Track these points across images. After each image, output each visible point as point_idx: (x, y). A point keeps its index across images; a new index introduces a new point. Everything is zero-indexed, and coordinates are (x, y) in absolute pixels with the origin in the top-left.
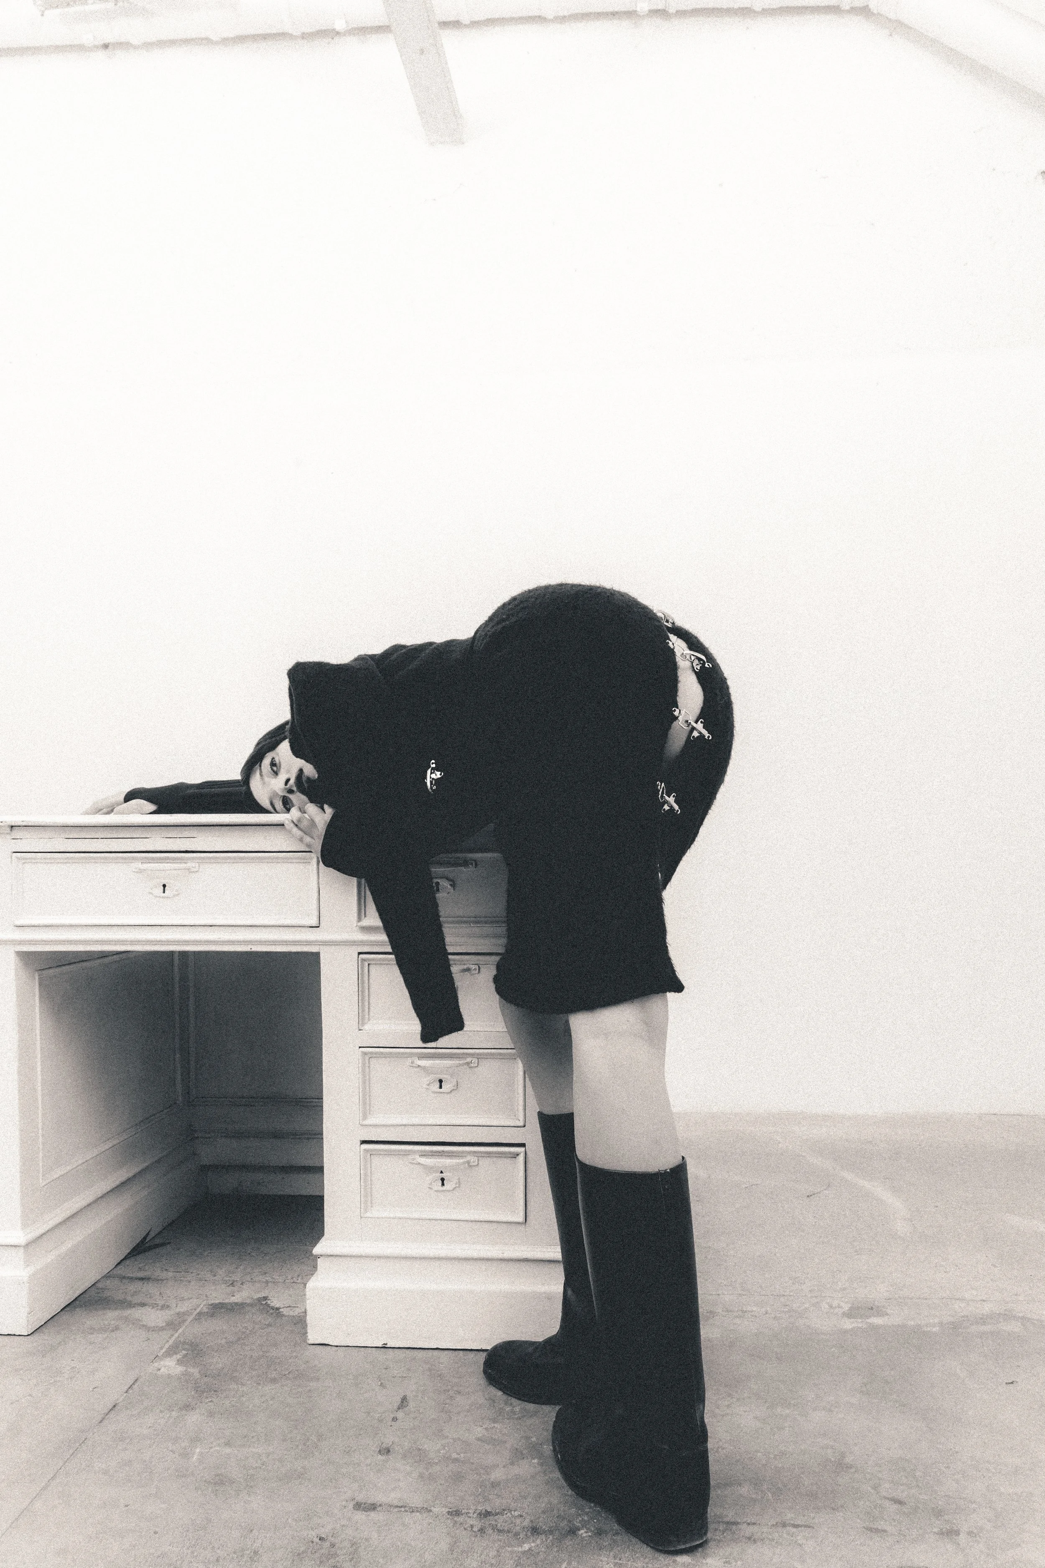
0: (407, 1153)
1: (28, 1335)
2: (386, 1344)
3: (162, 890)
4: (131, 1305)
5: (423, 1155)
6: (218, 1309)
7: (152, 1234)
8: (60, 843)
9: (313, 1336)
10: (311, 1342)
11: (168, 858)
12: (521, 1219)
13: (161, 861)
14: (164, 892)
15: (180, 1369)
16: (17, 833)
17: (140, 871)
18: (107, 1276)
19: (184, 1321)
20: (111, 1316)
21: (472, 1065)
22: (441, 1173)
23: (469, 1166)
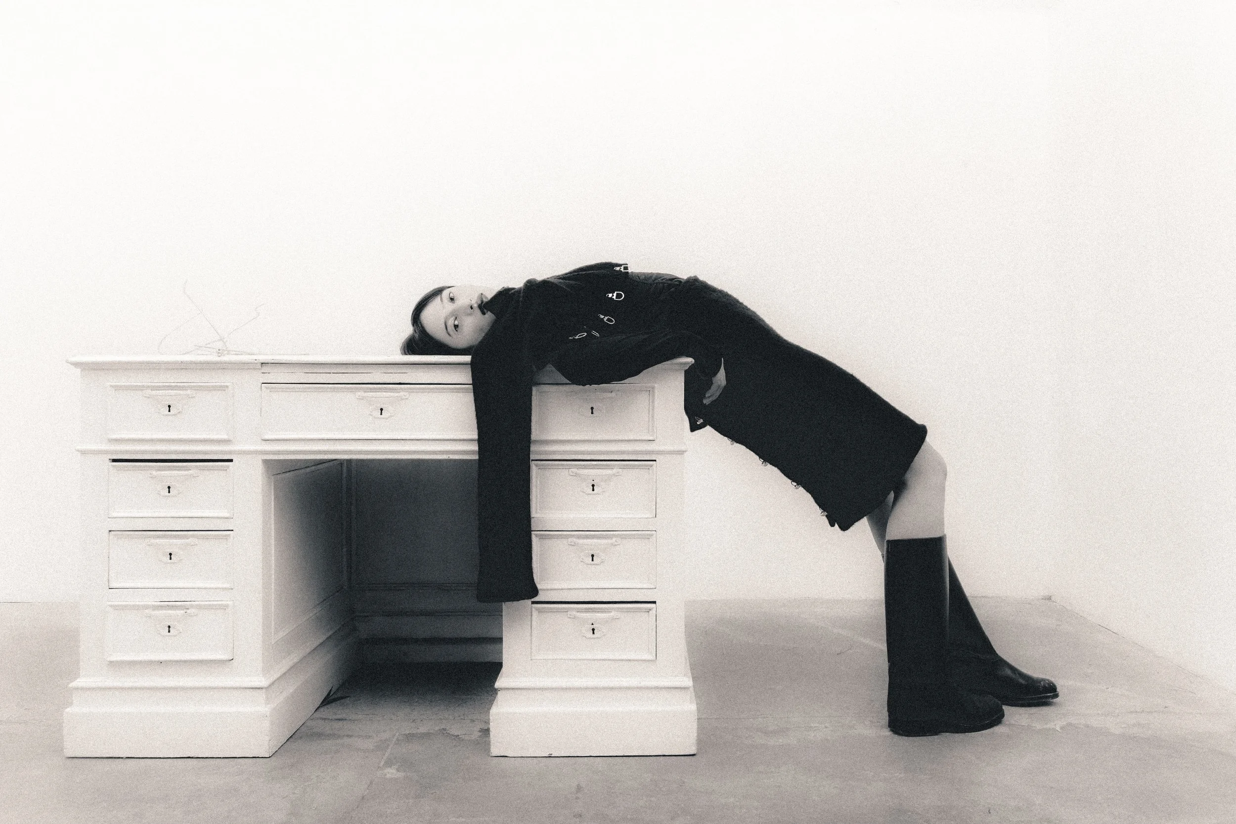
0: (566, 611)
1: (270, 757)
2: (551, 754)
3: (380, 413)
4: (339, 737)
5: (579, 611)
6: (410, 737)
7: (334, 690)
8: (300, 376)
9: (495, 751)
10: (494, 754)
11: (386, 388)
12: (652, 657)
13: (385, 391)
14: (381, 414)
15: (401, 775)
16: (265, 369)
17: (363, 399)
18: (311, 719)
19: (388, 745)
20: (328, 743)
21: (616, 543)
22: (592, 624)
23: (613, 619)
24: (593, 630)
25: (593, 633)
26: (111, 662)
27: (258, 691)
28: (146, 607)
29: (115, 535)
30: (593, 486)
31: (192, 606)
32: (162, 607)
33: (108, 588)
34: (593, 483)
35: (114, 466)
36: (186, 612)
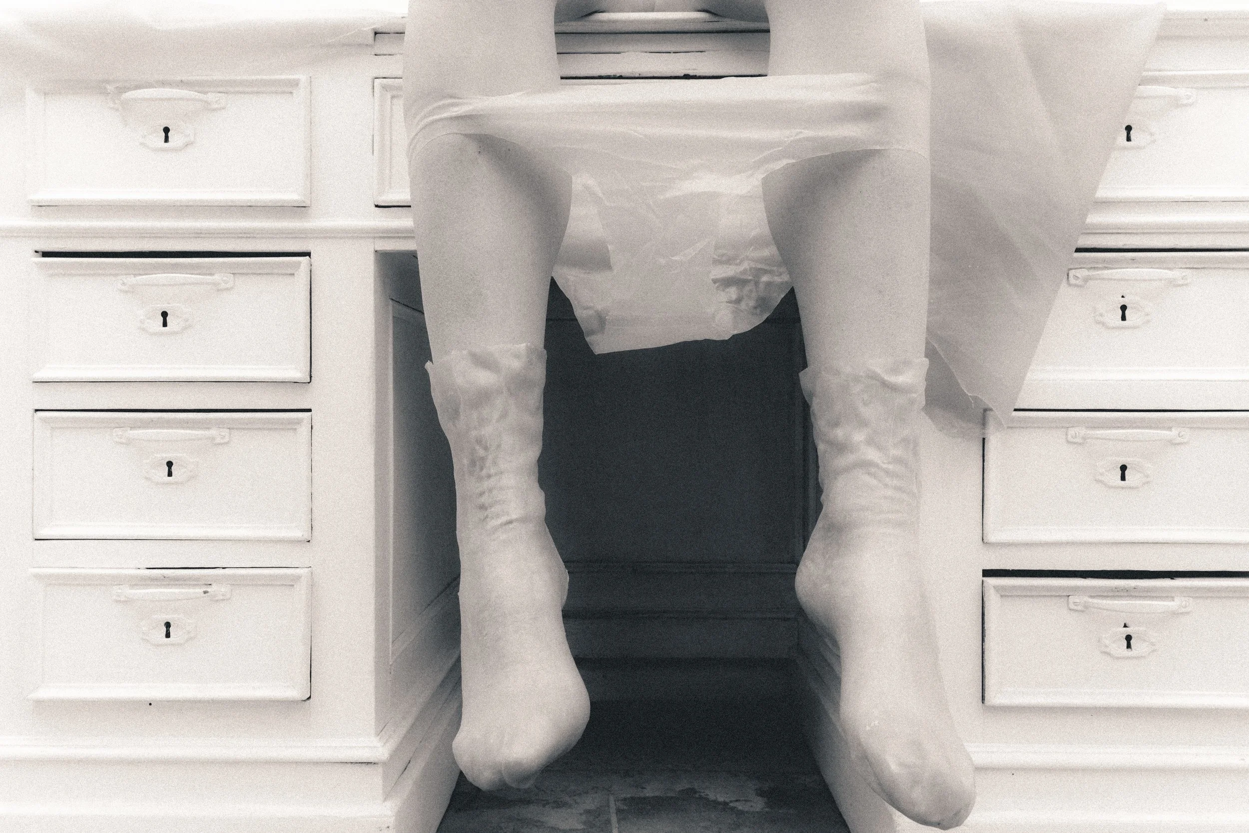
0: (1067, 595)
5: (1097, 595)
21: (1179, 440)
22: (1125, 626)
23: (1175, 614)
24: (1129, 638)
25: (1129, 646)
26: (39, 703)
27: (367, 769)
28: (118, 580)
29: (44, 420)
30: (1124, 308)
31: (219, 580)
32: (154, 581)
33: (31, 538)
34: (1123, 302)
35: (40, 266)
36: (205, 592)
